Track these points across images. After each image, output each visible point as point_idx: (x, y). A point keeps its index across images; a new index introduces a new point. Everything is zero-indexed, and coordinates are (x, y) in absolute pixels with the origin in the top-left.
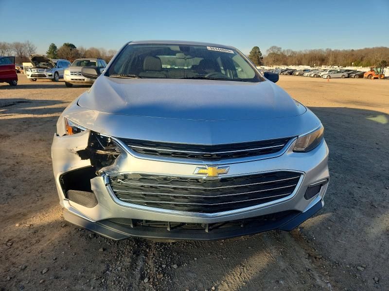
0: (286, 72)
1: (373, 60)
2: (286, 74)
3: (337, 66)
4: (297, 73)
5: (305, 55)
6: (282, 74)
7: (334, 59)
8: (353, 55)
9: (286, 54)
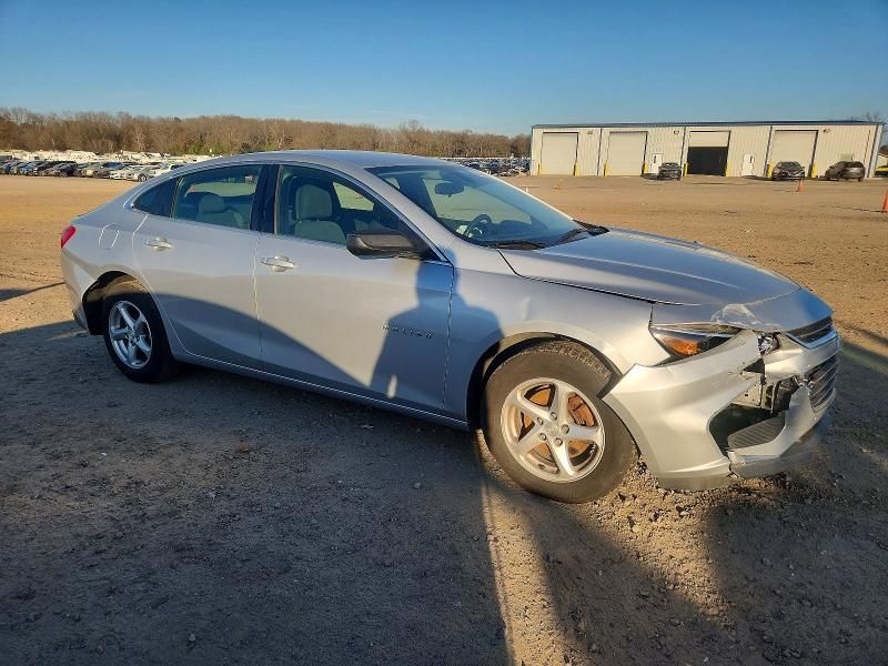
0: (54, 170)
1: (225, 144)
2: (57, 175)
3: (159, 155)
4: (90, 172)
5: (68, 124)
6: (43, 173)
7: (144, 137)
8: (181, 130)
9: (13, 119)
